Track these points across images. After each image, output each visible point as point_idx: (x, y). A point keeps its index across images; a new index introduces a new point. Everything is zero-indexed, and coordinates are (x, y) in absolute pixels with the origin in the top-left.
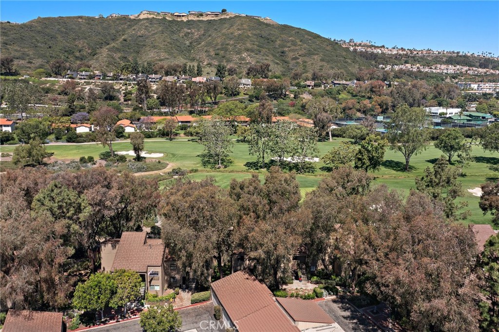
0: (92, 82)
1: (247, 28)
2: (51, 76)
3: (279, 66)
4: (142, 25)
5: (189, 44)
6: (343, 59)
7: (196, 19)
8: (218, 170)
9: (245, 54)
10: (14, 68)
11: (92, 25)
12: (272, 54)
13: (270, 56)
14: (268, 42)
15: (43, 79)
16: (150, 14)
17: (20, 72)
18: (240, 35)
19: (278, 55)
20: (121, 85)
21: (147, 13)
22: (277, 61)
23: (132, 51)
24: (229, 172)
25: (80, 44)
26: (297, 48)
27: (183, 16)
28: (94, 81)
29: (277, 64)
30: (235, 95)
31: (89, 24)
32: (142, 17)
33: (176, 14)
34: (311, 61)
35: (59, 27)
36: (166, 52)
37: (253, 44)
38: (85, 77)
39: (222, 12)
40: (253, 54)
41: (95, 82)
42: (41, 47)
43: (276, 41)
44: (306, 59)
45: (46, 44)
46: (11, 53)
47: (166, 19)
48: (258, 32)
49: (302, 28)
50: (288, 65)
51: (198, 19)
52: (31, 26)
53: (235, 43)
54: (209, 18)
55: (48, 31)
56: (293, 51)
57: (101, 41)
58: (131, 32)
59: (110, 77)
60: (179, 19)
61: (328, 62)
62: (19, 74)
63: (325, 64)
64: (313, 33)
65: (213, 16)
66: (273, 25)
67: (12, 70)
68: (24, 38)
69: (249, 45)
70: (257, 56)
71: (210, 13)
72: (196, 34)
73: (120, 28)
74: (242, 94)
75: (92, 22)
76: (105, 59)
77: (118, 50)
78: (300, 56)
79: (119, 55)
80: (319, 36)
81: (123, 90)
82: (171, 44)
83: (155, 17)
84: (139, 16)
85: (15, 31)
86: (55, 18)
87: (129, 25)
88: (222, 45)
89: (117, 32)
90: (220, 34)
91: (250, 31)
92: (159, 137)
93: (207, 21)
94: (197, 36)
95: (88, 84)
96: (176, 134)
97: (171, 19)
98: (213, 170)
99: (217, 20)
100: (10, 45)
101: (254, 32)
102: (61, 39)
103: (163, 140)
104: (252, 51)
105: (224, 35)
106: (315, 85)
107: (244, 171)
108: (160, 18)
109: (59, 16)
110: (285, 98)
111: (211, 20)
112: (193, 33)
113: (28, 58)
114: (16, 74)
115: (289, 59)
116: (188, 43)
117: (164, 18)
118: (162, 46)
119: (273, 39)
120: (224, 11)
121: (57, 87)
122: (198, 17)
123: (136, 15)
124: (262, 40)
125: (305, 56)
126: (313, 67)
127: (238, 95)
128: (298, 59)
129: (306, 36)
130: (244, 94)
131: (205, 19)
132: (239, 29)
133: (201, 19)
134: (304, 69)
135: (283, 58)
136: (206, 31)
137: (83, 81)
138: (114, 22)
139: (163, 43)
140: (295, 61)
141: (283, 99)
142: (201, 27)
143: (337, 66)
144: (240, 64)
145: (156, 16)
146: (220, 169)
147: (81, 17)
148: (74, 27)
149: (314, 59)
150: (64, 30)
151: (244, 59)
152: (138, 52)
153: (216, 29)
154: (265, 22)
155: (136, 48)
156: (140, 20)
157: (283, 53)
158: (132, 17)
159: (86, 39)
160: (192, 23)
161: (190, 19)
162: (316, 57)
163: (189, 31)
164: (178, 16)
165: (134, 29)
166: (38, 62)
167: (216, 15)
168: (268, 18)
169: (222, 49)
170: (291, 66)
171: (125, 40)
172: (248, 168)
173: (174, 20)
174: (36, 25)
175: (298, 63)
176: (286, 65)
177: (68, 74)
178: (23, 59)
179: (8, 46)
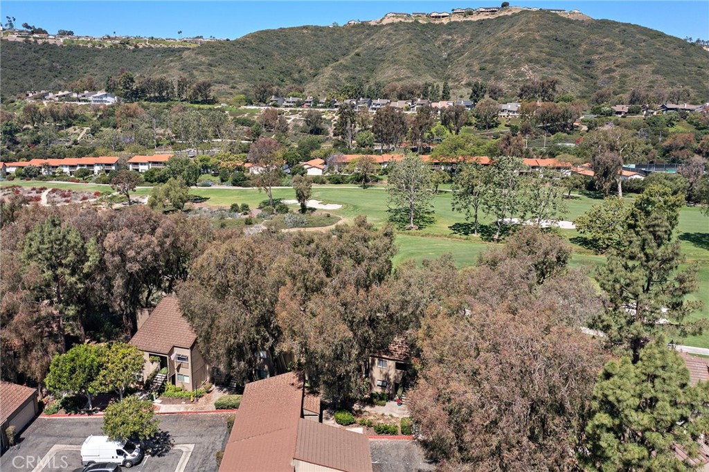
0: (299, 111)
1: (534, 27)
2: (252, 104)
3: (578, 84)
4: (384, 32)
5: (446, 57)
6: (696, 68)
7: (461, 19)
8: (407, 231)
9: (526, 66)
10: (212, 94)
11: (319, 37)
12: (570, 66)
13: (567, 68)
14: (567, 48)
15: (243, 107)
16: (397, 17)
17: (219, 99)
18: (522, 38)
19: (579, 67)
20: (334, 115)
21: (393, 17)
22: (577, 76)
23: (365, 69)
24: (423, 236)
25: (302, 62)
26: (615, 54)
27: (443, 17)
28: (301, 109)
29: (577, 80)
30: (490, 127)
31: (315, 35)
32: (384, 22)
33: (433, 15)
34: (635, 73)
35: (278, 41)
36: (408, 68)
37: (541, 52)
38: (292, 104)
39: (502, 6)
40: (537, 67)
41: (303, 111)
42: (251, 68)
43: (580, 45)
44: (626, 71)
45: (258, 64)
46: (214, 77)
47: (419, 23)
48: (553, 32)
49: (633, 24)
50: (595, 81)
51: (465, 19)
52: (244, 42)
53: (512, 51)
54: (481, 17)
55: (263, 47)
56: (606, 59)
57: (327, 58)
58: (368, 43)
59: (322, 103)
60: (437, 22)
61: (666, 74)
62: (217, 102)
63: (659, 77)
64: (651, 30)
65: (488, 13)
66: (583, 21)
67: (209, 97)
68: (233, 58)
69: (533, 54)
70: (545, 70)
71: (484, 10)
72: (458, 42)
73: (355, 39)
74: (502, 126)
75: (320, 33)
76: (327, 80)
77: (346, 68)
78: (617, 66)
79: (346, 75)
80: (661, 35)
81: (335, 121)
82: (418, 57)
83: (403, 20)
84: (381, 20)
85: (224, 50)
86: (274, 30)
87: (368, 35)
88: (492, 55)
89: (351, 44)
90: (492, 40)
91: (538, 32)
92: (352, 183)
93: (478, 21)
94: (459, 45)
95: (294, 113)
96: (377, 180)
97: (425, 23)
98: (401, 231)
99: (492, 20)
100: (215, 66)
101: (546, 33)
102: (278, 57)
103: (356, 187)
104: (537, 61)
105: (498, 39)
106: (630, 112)
107: (446, 236)
108: (411, 21)
109: (279, 27)
110: (571, 132)
111: (484, 20)
112: (454, 41)
113: (233, 81)
114: (213, 102)
115: (597, 73)
116: (445, 55)
117: (416, 22)
118: (405, 60)
119: (576, 41)
120: (505, 5)
121: (256, 117)
122: (465, 16)
123: (379, 20)
124: (556, 45)
125: (625, 67)
126: (637, 83)
127: (496, 127)
128: (614, 71)
129: (638, 36)
130: (506, 126)
131: (474, 18)
132: (521, 31)
133: (469, 18)
134: (620, 88)
135: (589, 71)
136: (474, 36)
137: (289, 109)
138: (349, 31)
139: (408, 56)
140: (607, 76)
141: (569, 133)
142: (467, 32)
143: (681, 81)
144: (516, 81)
145: (406, 19)
146: (410, 231)
147: (306, 27)
148: (296, 40)
149: (642, 71)
150: (284, 45)
151: (522, 74)
152: (372, 71)
153: (489, 33)
154: (571, 17)
155: (371, 64)
156: (383, 26)
157: (588, 63)
158: (373, 23)
159: (309, 55)
160: (455, 25)
161: (452, 20)
162: (645, 67)
163: (450, 37)
164: (436, 17)
165: (373, 39)
166: (243, 86)
167: (493, 11)
168: (576, 11)
169: (490, 62)
170: (599, 83)
171: (358, 55)
172: (453, 231)
173: (430, 23)
174: (251, 40)
175: (611, 78)
176: (592, 82)
177: (272, 101)
178: (227, 83)
179: (213, 68)
